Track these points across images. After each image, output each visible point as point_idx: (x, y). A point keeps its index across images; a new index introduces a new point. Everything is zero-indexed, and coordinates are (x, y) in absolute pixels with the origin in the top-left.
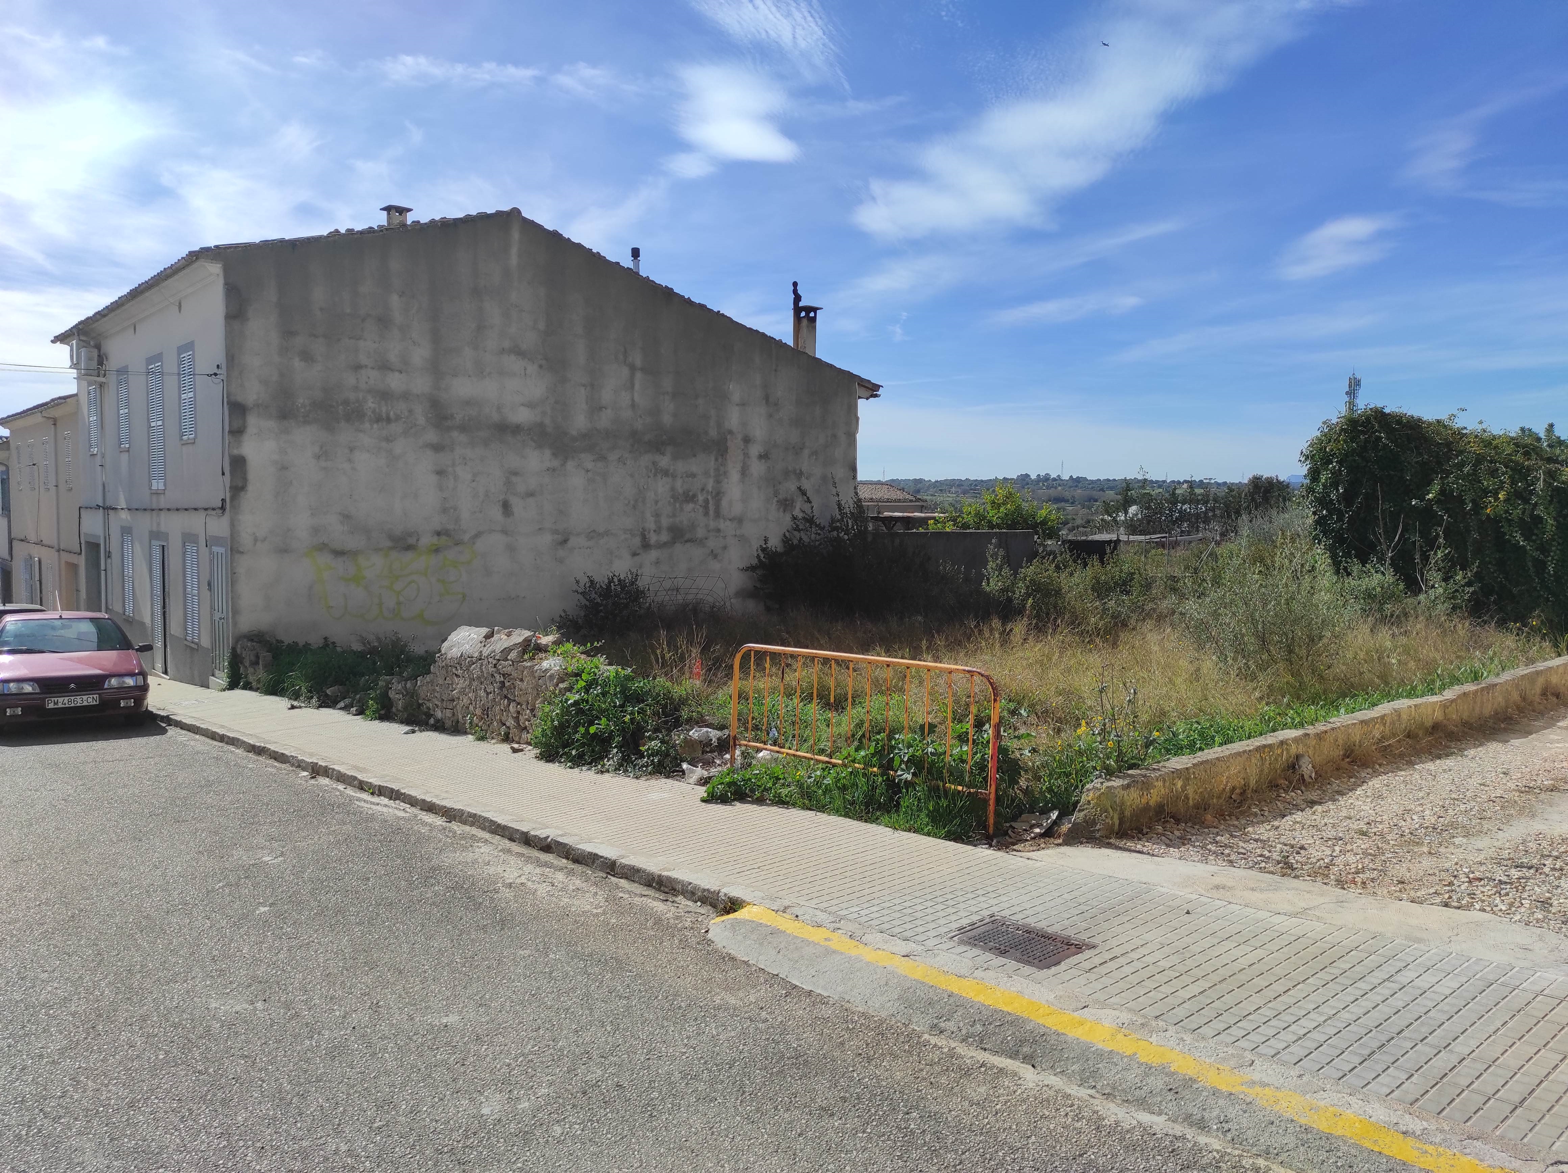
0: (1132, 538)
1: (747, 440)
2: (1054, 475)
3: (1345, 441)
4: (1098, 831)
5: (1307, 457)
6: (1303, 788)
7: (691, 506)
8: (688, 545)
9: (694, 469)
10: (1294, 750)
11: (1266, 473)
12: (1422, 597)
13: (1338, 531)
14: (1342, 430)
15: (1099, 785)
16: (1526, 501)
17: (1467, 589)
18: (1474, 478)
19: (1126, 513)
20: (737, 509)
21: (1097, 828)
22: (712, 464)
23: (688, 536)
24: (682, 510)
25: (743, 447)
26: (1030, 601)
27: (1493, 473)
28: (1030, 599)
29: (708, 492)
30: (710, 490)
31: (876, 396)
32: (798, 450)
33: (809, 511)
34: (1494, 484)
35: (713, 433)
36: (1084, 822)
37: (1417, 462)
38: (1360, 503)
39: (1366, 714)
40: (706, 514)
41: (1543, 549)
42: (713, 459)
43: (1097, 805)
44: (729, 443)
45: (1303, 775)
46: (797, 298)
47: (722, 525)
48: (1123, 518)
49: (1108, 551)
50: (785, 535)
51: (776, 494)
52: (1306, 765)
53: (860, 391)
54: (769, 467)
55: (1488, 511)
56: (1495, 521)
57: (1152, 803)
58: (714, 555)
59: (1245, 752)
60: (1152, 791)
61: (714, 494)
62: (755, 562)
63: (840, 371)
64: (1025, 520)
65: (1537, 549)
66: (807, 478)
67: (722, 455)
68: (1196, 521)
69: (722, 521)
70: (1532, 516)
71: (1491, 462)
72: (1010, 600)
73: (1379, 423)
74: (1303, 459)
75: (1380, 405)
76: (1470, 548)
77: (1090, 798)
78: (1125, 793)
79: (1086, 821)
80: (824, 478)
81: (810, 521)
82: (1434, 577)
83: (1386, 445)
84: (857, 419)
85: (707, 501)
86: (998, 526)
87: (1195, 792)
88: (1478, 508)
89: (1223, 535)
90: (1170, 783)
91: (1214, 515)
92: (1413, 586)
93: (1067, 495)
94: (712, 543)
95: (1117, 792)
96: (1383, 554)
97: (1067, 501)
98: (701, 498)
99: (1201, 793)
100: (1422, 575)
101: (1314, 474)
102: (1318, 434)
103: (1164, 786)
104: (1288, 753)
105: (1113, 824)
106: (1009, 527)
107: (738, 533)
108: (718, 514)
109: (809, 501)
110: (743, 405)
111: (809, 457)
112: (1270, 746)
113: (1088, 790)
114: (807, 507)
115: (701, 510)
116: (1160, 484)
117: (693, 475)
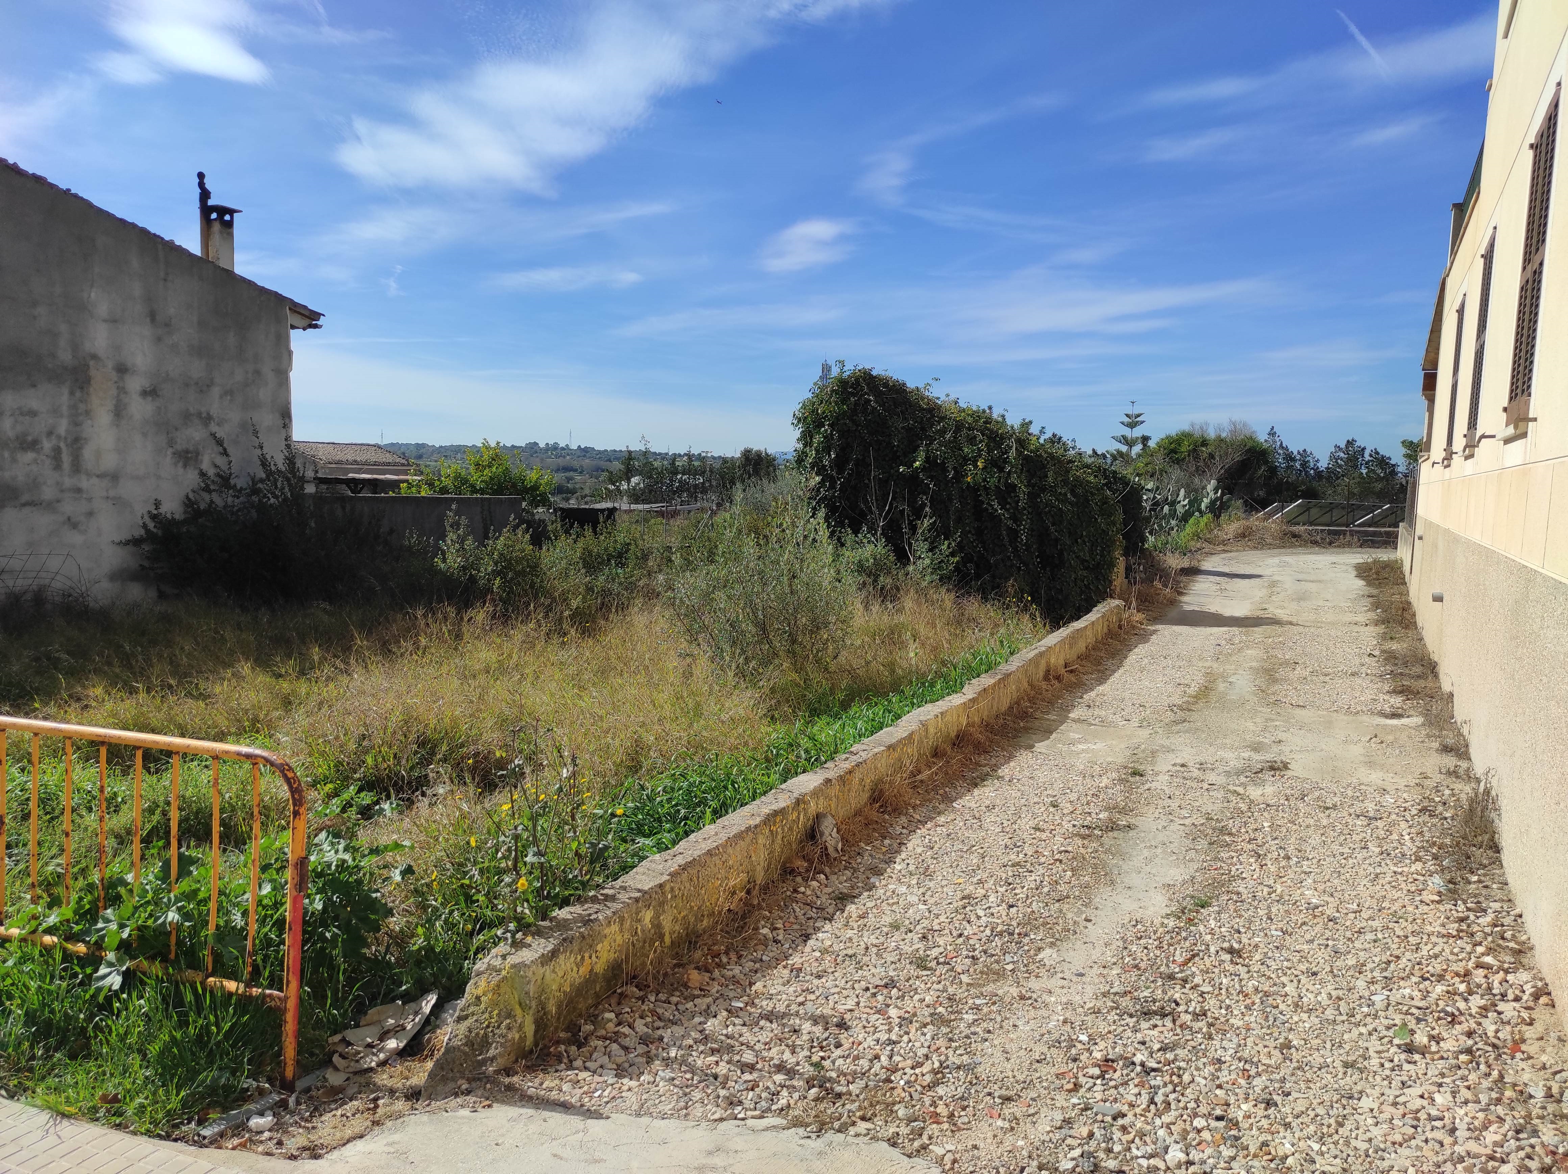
0: (633, 507)
1: (122, 370)
2: (562, 444)
3: (836, 403)
4: (492, 1059)
5: (799, 420)
6: (827, 870)
7: (30, 456)
8: (27, 510)
9: (34, 404)
10: (813, 808)
11: (757, 445)
12: (911, 568)
13: (831, 499)
14: (833, 391)
15: (497, 962)
16: (1001, 470)
17: (952, 560)
18: (955, 446)
19: (629, 482)
20: (109, 462)
21: (492, 1052)
22: (64, 398)
23: (25, 498)
24: (14, 460)
25: (116, 379)
26: (497, 581)
27: (972, 440)
28: (498, 579)
29: (59, 437)
30: (63, 434)
31: (316, 326)
32: (204, 387)
33: (225, 467)
34: (973, 451)
35: (65, 356)
36: (466, 1044)
37: (903, 428)
38: (851, 469)
39: (890, 734)
40: (58, 467)
41: (1015, 519)
42: (65, 391)
43: (494, 1004)
44: (93, 372)
45: (826, 849)
46: (205, 194)
47: (84, 483)
48: (626, 487)
49: (601, 520)
50: (187, 497)
51: (171, 443)
52: (829, 830)
53: (292, 319)
54: (159, 408)
55: (969, 479)
56: (974, 489)
57: (599, 968)
58: (72, 524)
59: (748, 829)
60: (599, 947)
61: (69, 440)
62: (140, 532)
63: (263, 291)
64: (514, 485)
65: (1010, 518)
66: (218, 425)
67: (82, 388)
68: (695, 491)
69: (84, 477)
70: (1007, 485)
71: (969, 429)
72: (473, 579)
73: (868, 385)
74: (795, 422)
75: (867, 367)
76: (953, 517)
77: (479, 992)
78: (548, 969)
79: (470, 1043)
80: (243, 426)
81: (225, 481)
82: (921, 547)
83: (874, 409)
84: (290, 353)
85: (57, 451)
86: (482, 491)
87: (675, 920)
88: (960, 475)
89: (719, 505)
90: (632, 920)
91: (711, 486)
92: (902, 557)
93: (576, 464)
94: (68, 507)
95: (530, 974)
96: (873, 523)
97: (576, 470)
98: (47, 445)
99: (684, 917)
100: (910, 545)
101: (806, 438)
102: (810, 395)
103: (621, 931)
104: (805, 814)
105: (523, 1039)
106: (495, 492)
107: (112, 493)
108: (77, 467)
109: (225, 453)
110: (113, 321)
111: (221, 397)
112: (782, 812)
113: (479, 974)
114: (221, 461)
115: (48, 462)
116: (663, 456)
117: (33, 413)
